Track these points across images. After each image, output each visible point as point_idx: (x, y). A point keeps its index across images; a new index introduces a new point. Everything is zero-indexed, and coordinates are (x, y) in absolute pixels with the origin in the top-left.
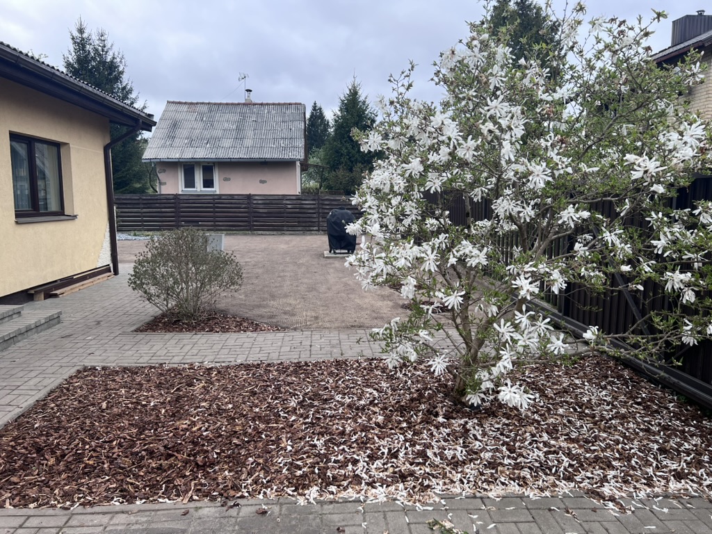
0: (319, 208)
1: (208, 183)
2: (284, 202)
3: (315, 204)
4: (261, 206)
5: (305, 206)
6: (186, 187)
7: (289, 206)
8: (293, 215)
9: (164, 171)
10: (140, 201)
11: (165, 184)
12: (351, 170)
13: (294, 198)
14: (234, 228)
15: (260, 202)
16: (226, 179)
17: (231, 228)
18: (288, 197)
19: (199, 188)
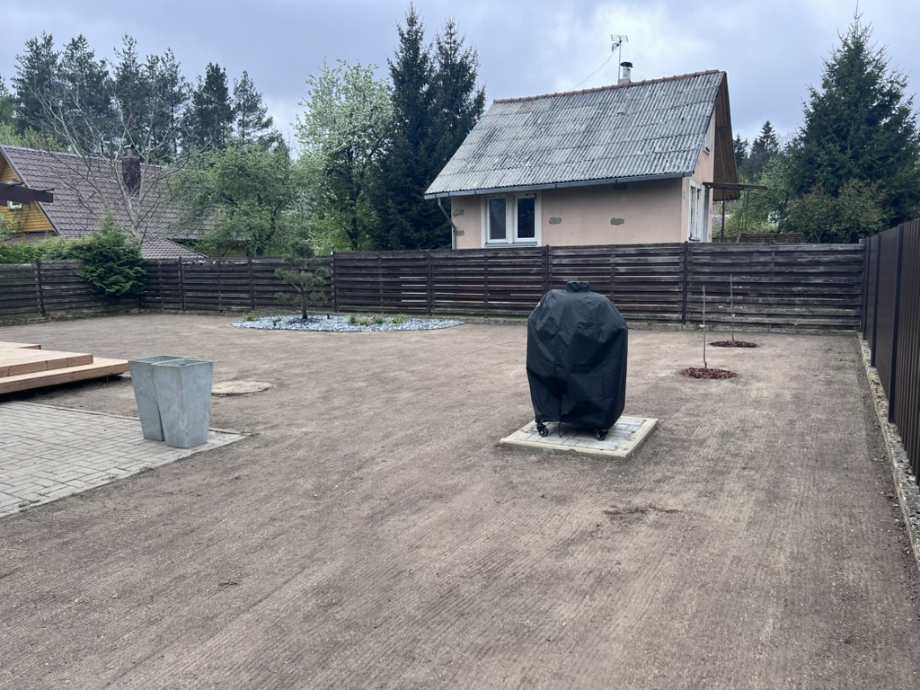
0: (685, 272)
1: (526, 229)
2: (612, 260)
3: (677, 264)
4: (566, 269)
5: (656, 269)
6: (492, 238)
7: (622, 269)
8: (629, 288)
9: (462, 212)
10: (379, 263)
11: (462, 233)
12: (836, 194)
13: (632, 251)
14: (517, 313)
15: (565, 261)
16: (554, 221)
17: (513, 312)
18: (621, 251)
19: (512, 237)
